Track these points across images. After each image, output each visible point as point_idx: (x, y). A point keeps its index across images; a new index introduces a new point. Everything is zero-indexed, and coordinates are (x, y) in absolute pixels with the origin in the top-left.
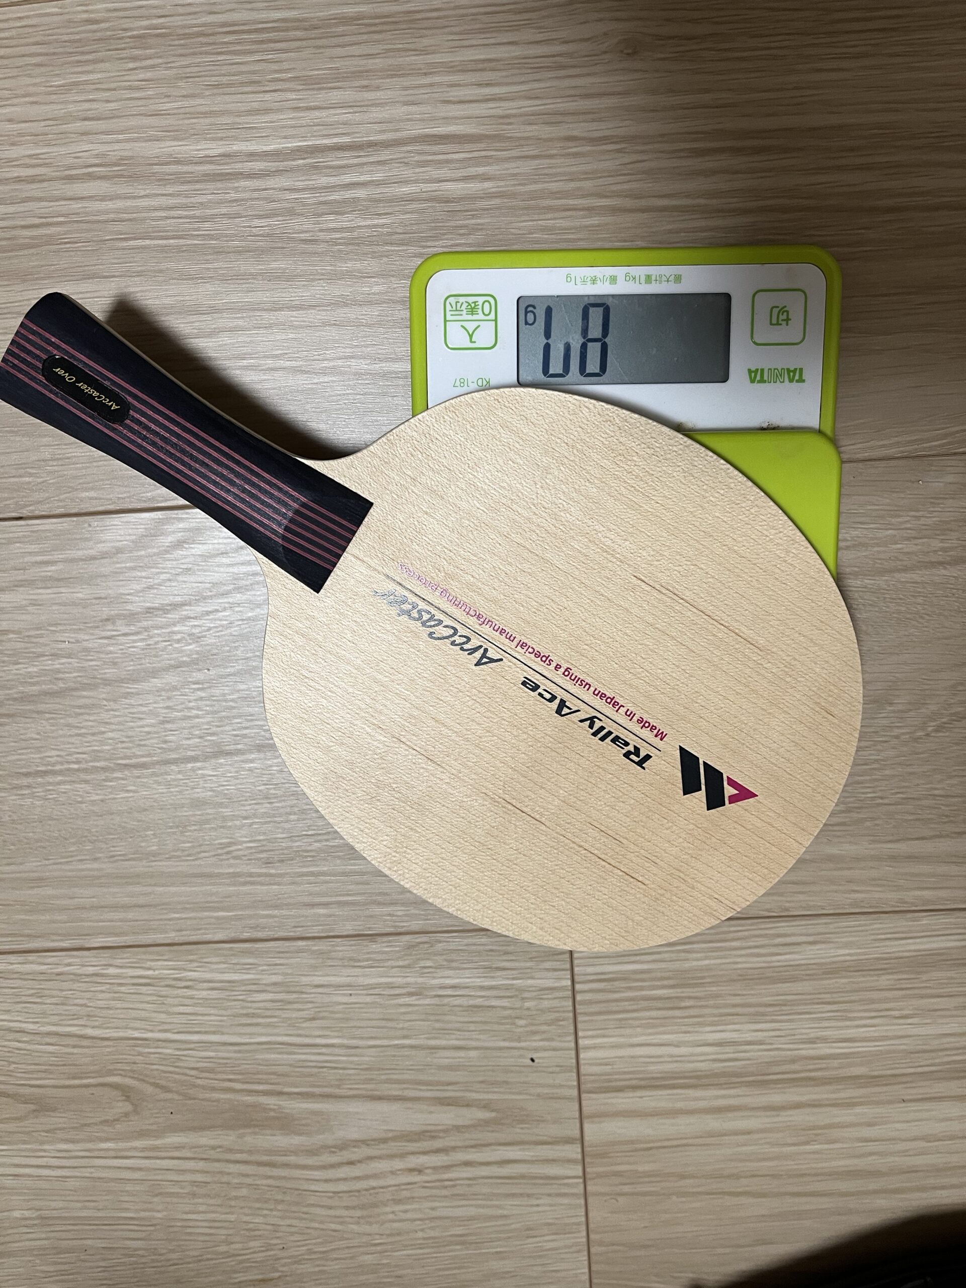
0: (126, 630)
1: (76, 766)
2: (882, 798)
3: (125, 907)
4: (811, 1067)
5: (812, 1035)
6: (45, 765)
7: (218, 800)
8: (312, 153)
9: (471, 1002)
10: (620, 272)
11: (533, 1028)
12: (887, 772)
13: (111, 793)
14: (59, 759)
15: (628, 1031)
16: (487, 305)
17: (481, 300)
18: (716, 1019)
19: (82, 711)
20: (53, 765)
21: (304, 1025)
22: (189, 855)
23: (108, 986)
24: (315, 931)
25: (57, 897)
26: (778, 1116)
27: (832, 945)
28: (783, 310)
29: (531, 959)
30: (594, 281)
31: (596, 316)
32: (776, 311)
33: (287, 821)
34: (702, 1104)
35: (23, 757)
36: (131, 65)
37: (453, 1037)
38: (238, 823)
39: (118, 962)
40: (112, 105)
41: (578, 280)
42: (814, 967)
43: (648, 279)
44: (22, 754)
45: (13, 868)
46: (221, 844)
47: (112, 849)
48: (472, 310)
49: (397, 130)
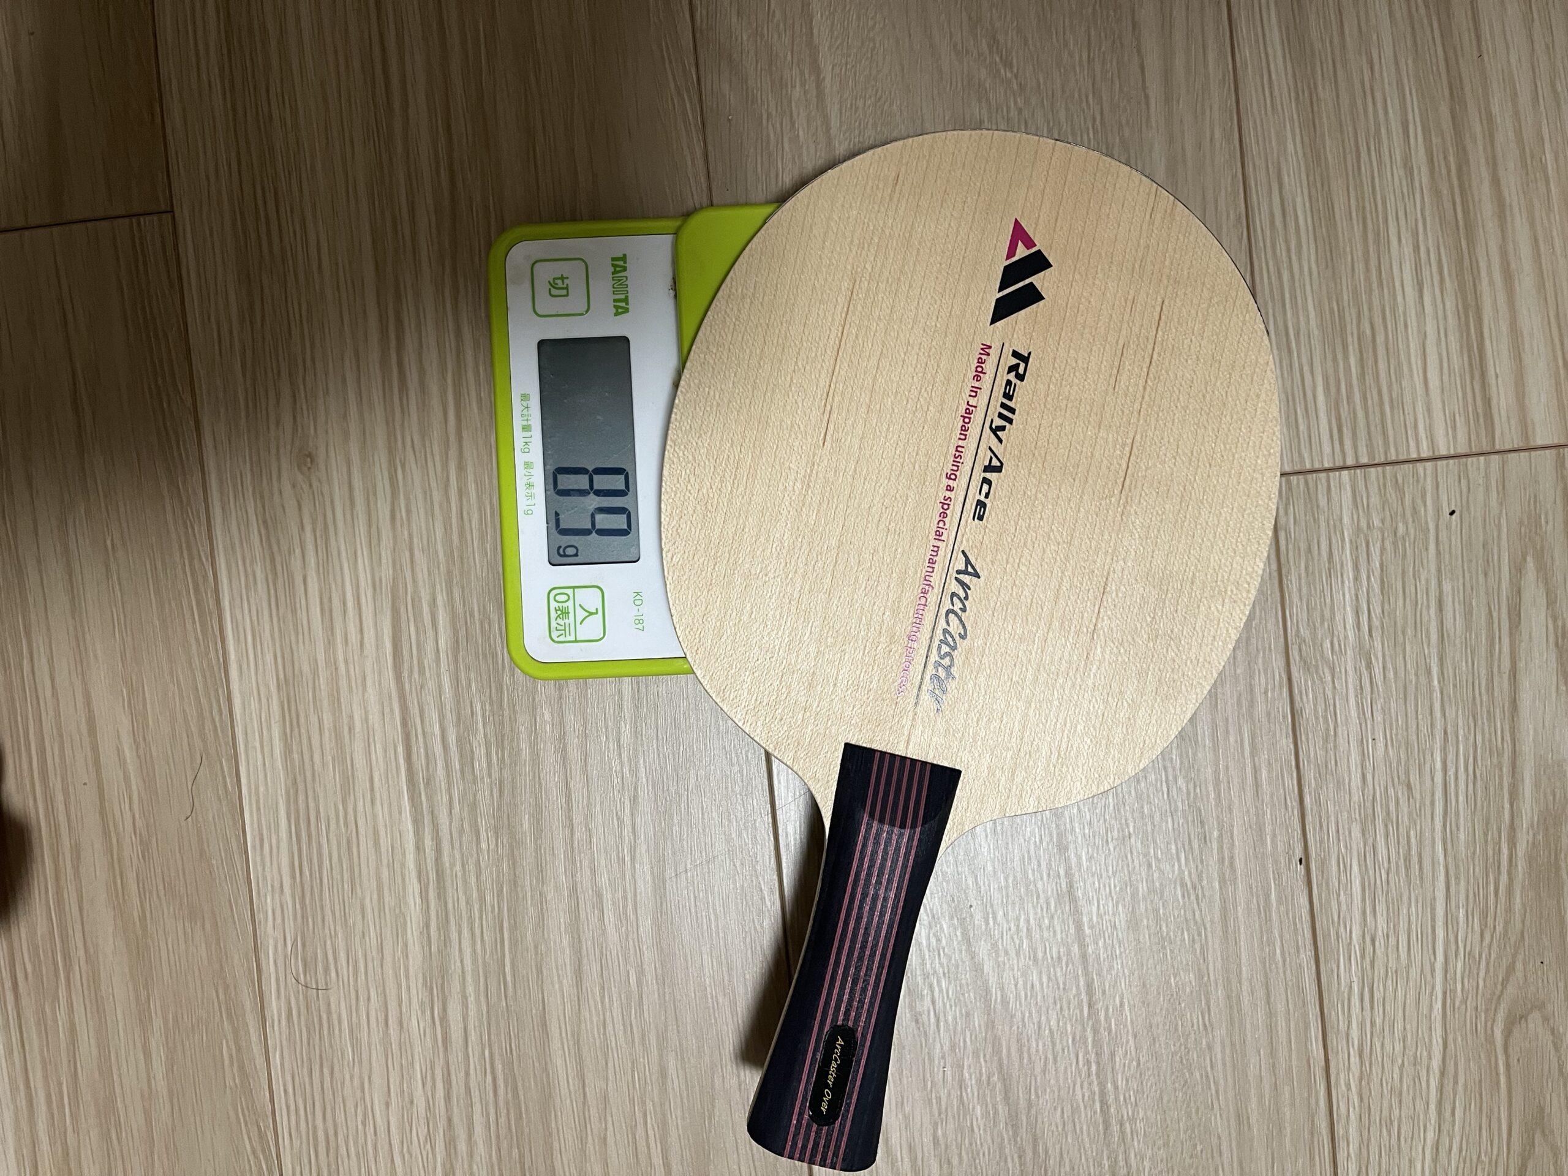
0: (927, 1001)
1: (1094, 1067)
2: (1094, 120)
3: (1271, 1014)
4: (1444, 171)
5: (1402, 172)
6: (1094, 1101)
7: (1128, 899)
8: (414, 785)
9: (1377, 591)
10: (520, 459)
11: (1409, 514)
12: (1063, 120)
13: (1125, 1026)
14: (1086, 1085)
15: (1407, 398)
16: (560, 598)
17: (553, 604)
18: (1386, 291)
19: (1026, 1055)
20: (1093, 1093)
21: (1418, 797)
22: (1200, 935)
23: (1375, 1039)
24: (1291, 783)
25: (1261, 1097)
26: (1511, 206)
27: (1282, 159)
28: (553, 285)
29: (1316, 521)
30: (530, 486)
31: (567, 481)
32: (554, 291)
33: (1152, 817)
34: (1502, 299)
35: (1085, 1127)
36: (333, 974)
37: (1424, 612)
38: (1156, 875)
39: (1343, 1027)
40: (373, 994)
41: (530, 502)
42: (1311, 178)
43: (526, 428)
44: (1081, 1129)
45: (1224, 1147)
46: (1183, 896)
47: (1195, 1027)
48: (564, 613)
49: (390, 697)
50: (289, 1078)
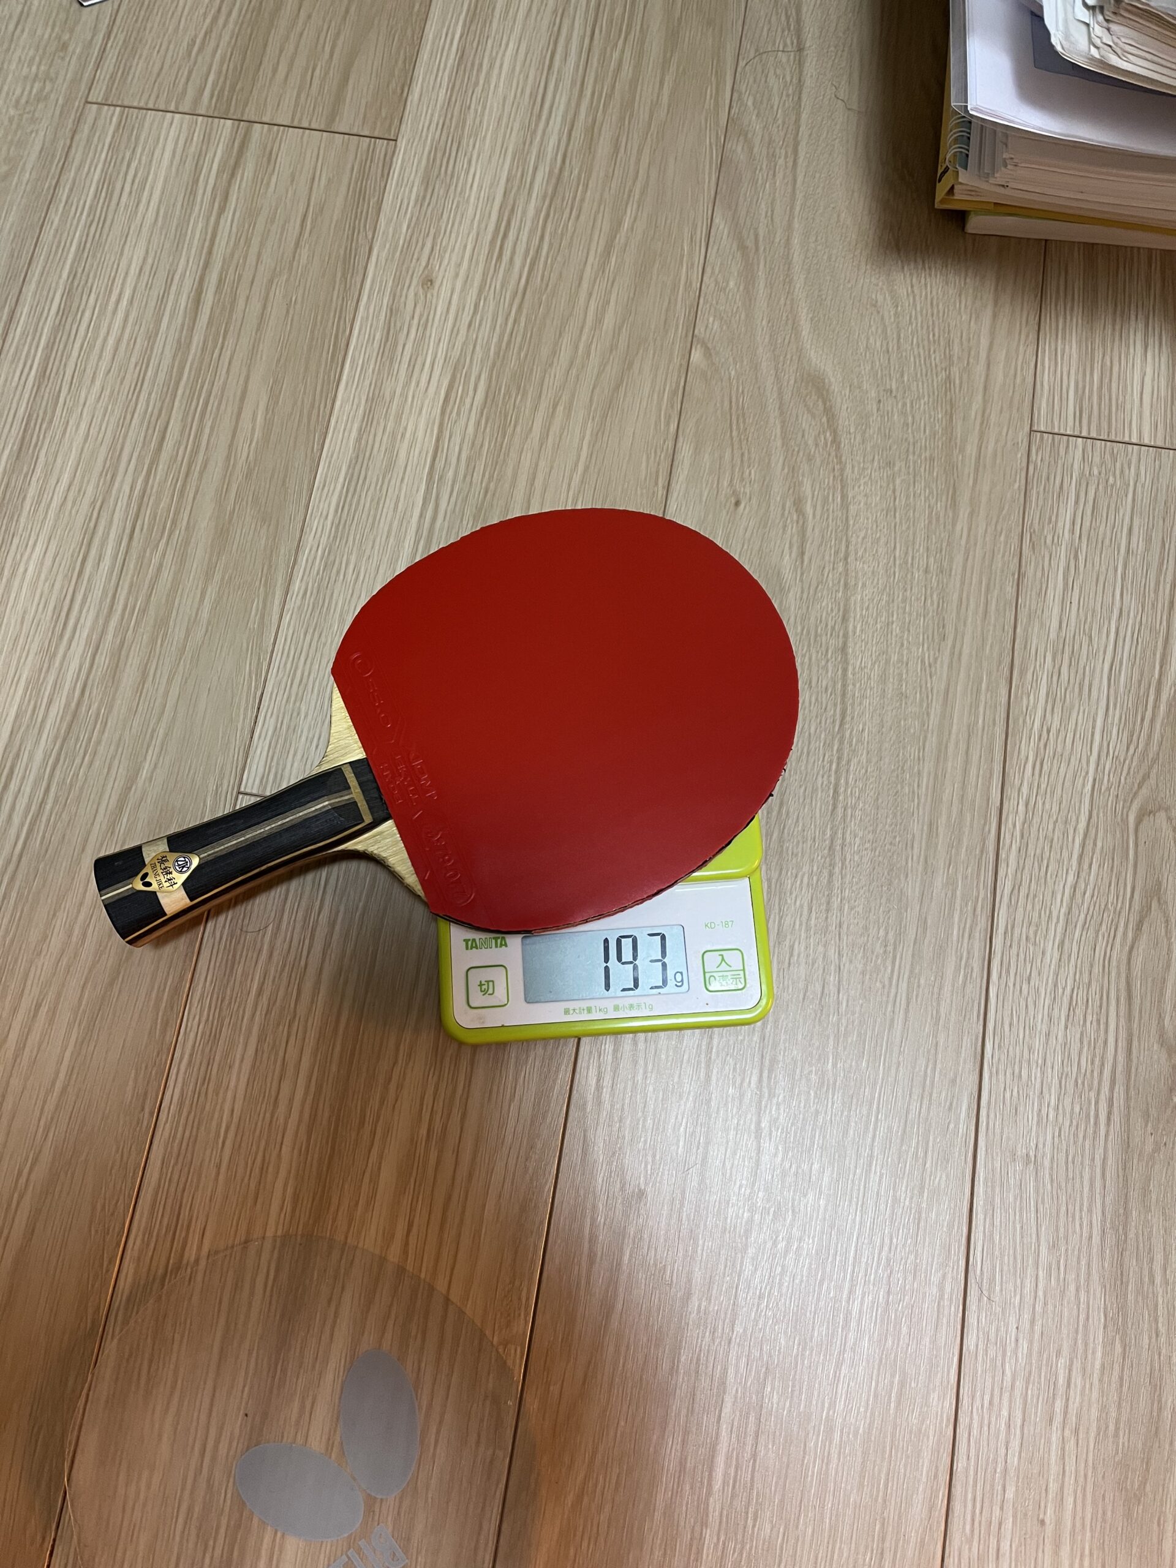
3: (967, 762)
6: (829, 789)
7: (883, 662)
8: (431, 477)
9: (1089, 512)
11: (1118, 472)
13: (863, 744)
14: (826, 775)
15: (1128, 406)
20: (830, 783)
21: (1095, 646)
22: (928, 697)
23: (1039, 798)
24: (1010, 616)
25: (949, 817)
29: (1056, 462)
33: (910, 614)
35: (819, 804)
37: (1119, 533)
38: (905, 652)
39: (1017, 782)
42: (1086, 274)
44: (816, 804)
45: (916, 845)
46: (921, 669)
47: (912, 757)
49: (434, 423)
50: (291, 632)
